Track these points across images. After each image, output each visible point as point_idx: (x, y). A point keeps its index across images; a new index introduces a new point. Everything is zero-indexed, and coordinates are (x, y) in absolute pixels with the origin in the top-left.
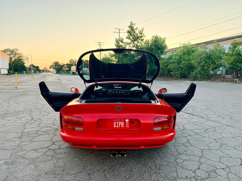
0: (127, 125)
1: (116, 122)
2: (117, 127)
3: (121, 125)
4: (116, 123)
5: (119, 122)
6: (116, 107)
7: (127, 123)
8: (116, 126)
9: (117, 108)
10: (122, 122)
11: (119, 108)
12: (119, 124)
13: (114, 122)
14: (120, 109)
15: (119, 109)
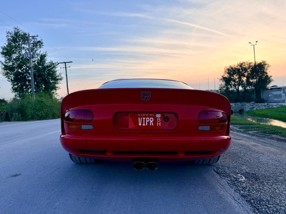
0: (159, 123)
1: (141, 118)
2: (144, 125)
3: (149, 123)
4: (143, 119)
5: (147, 118)
6: (142, 93)
7: (159, 119)
8: (142, 123)
9: (144, 95)
10: (151, 118)
11: (146, 95)
12: (147, 121)
13: (139, 118)
14: (148, 97)
15: (146, 97)
